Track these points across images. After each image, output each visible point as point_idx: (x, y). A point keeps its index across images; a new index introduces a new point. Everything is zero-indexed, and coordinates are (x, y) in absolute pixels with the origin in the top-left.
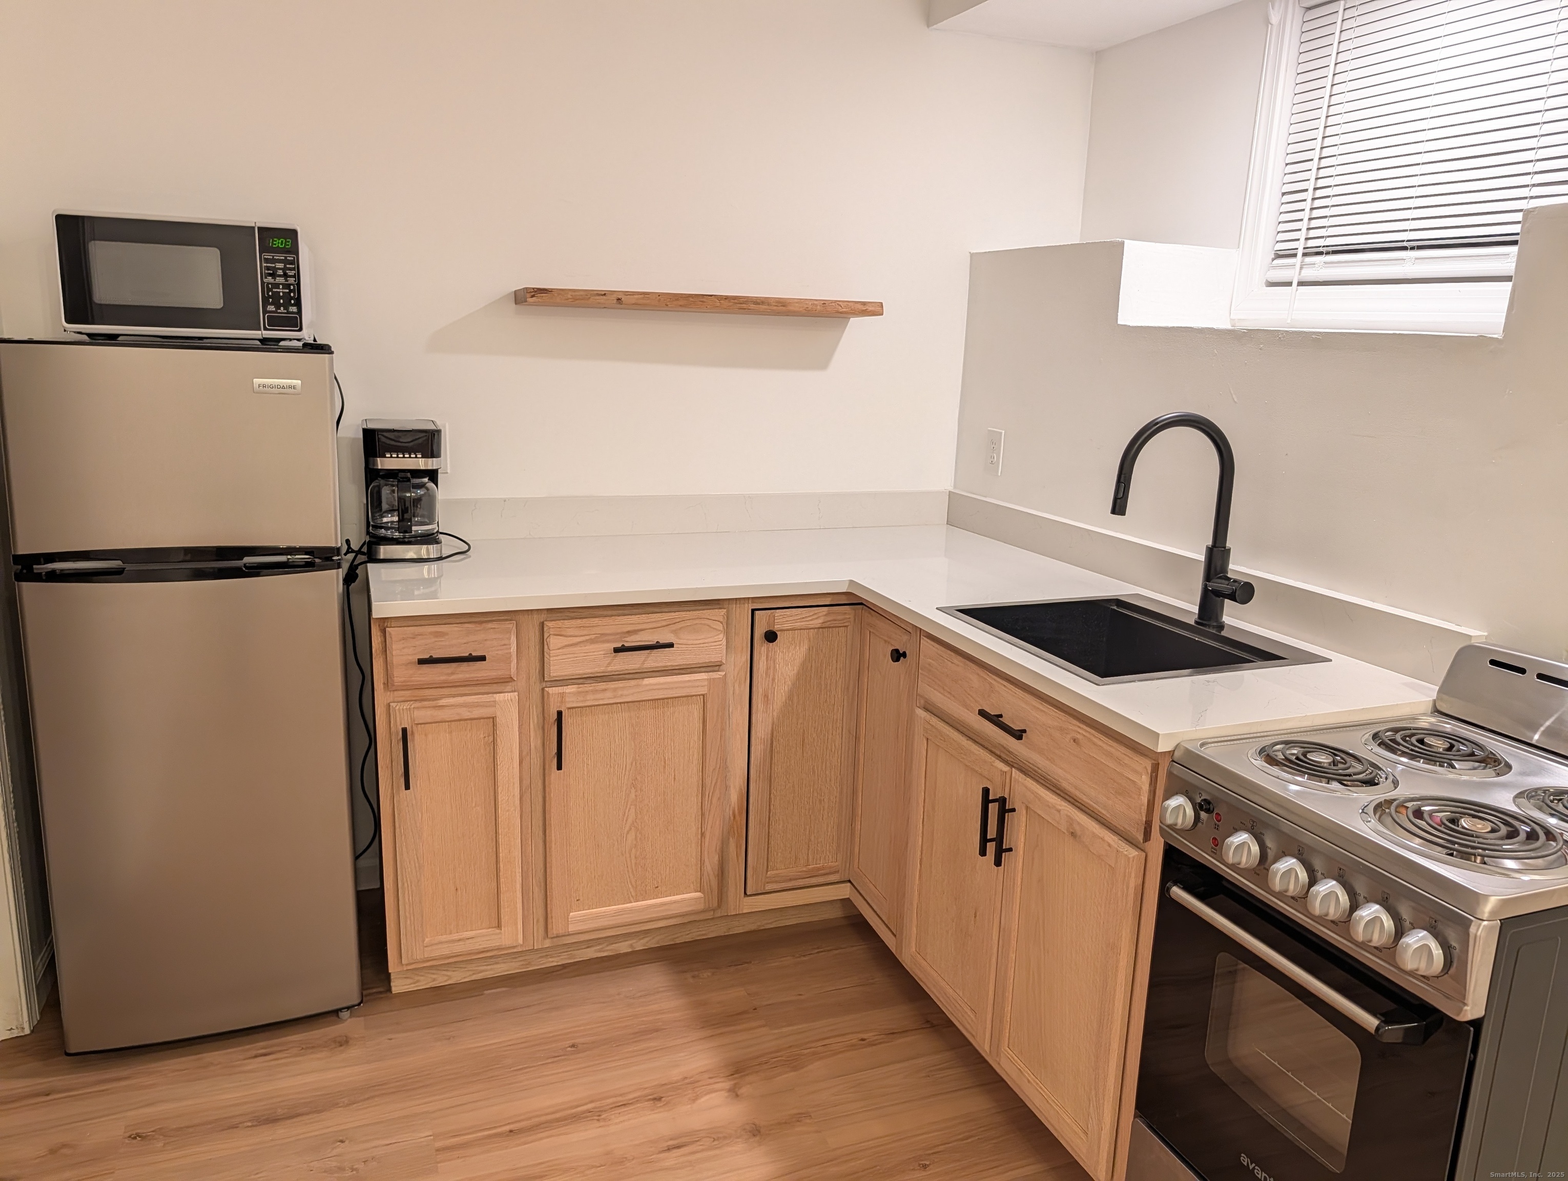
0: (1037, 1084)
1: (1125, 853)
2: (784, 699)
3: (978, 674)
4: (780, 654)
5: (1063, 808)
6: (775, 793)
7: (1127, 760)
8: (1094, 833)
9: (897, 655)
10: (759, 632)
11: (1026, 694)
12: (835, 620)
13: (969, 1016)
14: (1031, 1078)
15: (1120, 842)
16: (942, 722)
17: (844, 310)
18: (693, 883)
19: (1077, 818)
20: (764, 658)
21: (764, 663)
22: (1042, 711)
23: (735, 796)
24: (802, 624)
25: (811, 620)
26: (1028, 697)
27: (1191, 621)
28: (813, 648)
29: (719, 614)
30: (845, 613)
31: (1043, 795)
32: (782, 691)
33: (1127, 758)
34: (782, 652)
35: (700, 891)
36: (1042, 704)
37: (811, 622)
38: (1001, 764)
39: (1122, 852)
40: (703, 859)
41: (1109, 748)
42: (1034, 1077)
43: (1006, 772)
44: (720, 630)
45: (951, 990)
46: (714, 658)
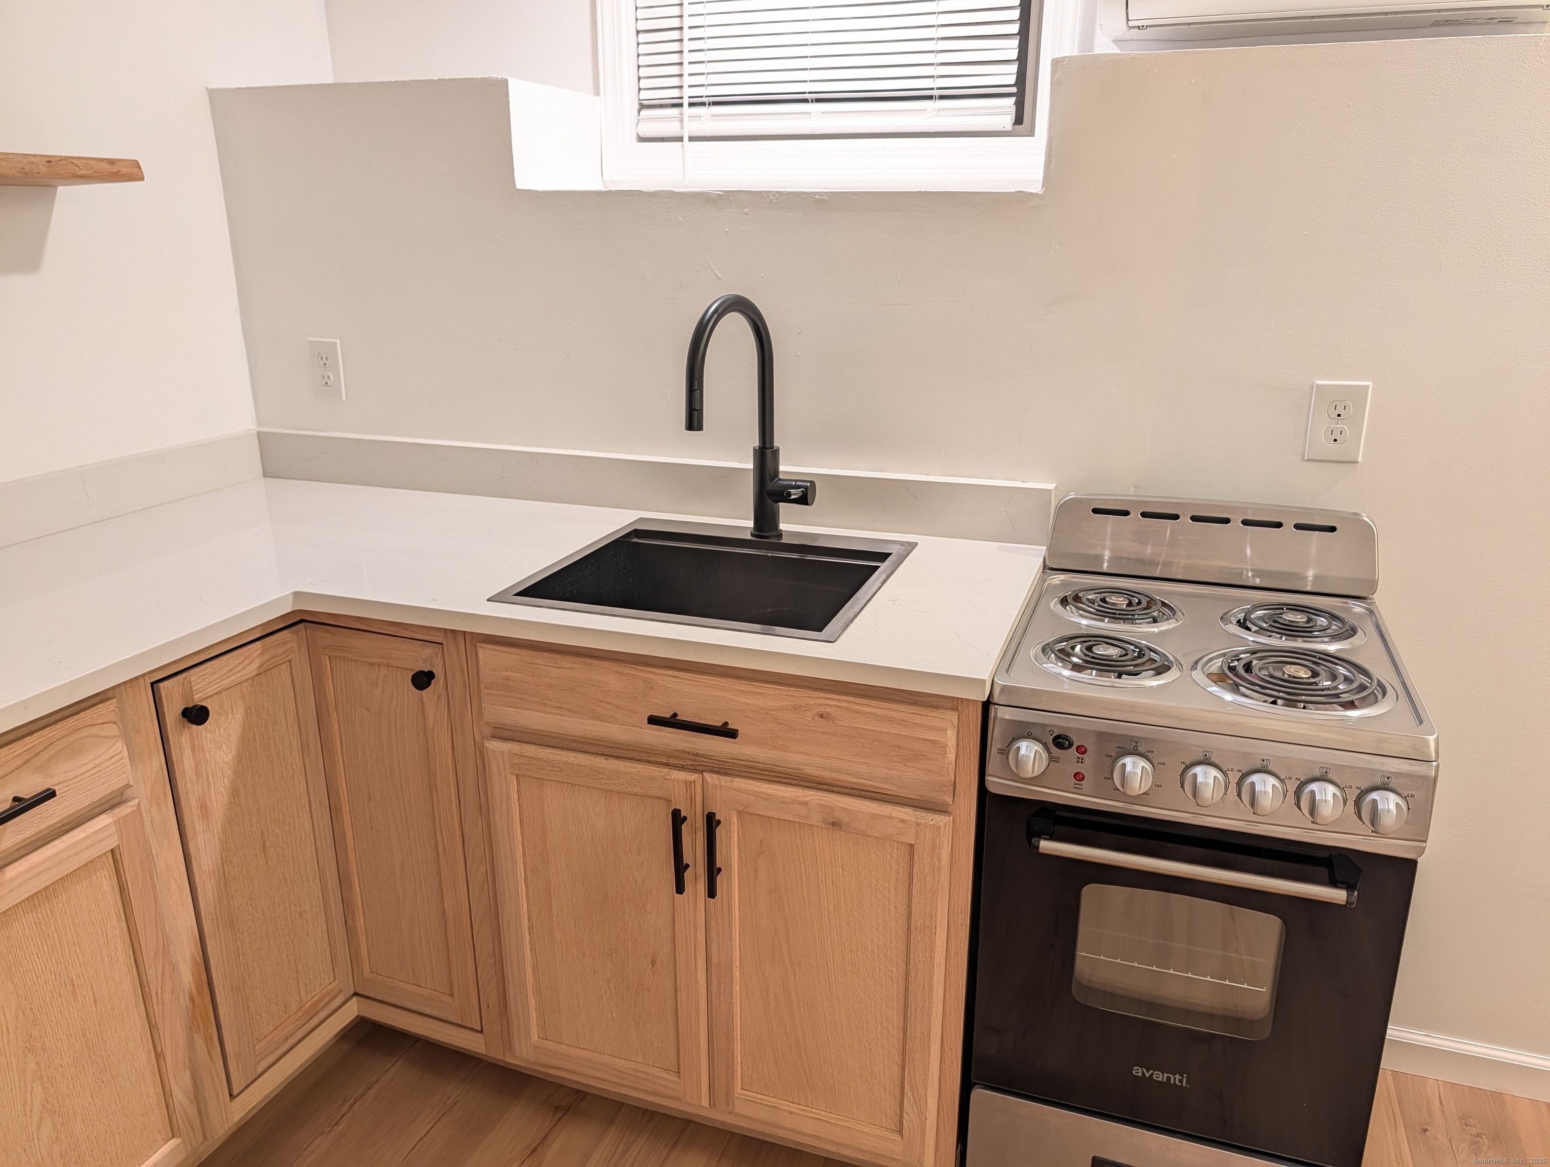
0: (804, 1110)
1: (931, 823)
2: (226, 799)
3: (618, 672)
4: (208, 735)
5: (811, 798)
6: (241, 936)
7: (917, 720)
8: (872, 814)
9: (423, 680)
10: (172, 712)
11: (719, 679)
12: (275, 657)
13: (665, 1079)
14: (793, 1108)
15: (918, 813)
16: (547, 748)
17: (84, 172)
18: (160, 1132)
19: (838, 804)
20: (188, 752)
21: (189, 758)
22: (756, 693)
23: (186, 974)
24: (232, 678)
25: (244, 668)
26: (722, 682)
27: (748, 536)
28: (250, 708)
29: (108, 709)
30: (285, 643)
31: (772, 792)
32: (222, 788)
33: (917, 716)
34: (210, 732)
35: (173, 1137)
36: (752, 685)
37: (243, 673)
38: (681, 773)
39: (926, 823)
40: (167, 1089)
41: (884, 712)
42: (796, 1105)
43: (694, 781)
44: (114, 737)
45: (623, 1062)
46: (116, 784)
